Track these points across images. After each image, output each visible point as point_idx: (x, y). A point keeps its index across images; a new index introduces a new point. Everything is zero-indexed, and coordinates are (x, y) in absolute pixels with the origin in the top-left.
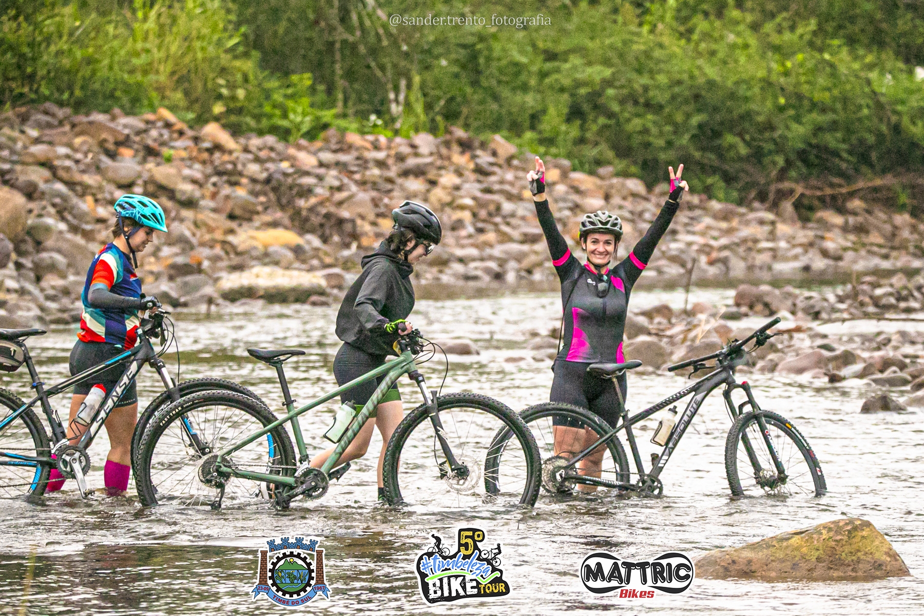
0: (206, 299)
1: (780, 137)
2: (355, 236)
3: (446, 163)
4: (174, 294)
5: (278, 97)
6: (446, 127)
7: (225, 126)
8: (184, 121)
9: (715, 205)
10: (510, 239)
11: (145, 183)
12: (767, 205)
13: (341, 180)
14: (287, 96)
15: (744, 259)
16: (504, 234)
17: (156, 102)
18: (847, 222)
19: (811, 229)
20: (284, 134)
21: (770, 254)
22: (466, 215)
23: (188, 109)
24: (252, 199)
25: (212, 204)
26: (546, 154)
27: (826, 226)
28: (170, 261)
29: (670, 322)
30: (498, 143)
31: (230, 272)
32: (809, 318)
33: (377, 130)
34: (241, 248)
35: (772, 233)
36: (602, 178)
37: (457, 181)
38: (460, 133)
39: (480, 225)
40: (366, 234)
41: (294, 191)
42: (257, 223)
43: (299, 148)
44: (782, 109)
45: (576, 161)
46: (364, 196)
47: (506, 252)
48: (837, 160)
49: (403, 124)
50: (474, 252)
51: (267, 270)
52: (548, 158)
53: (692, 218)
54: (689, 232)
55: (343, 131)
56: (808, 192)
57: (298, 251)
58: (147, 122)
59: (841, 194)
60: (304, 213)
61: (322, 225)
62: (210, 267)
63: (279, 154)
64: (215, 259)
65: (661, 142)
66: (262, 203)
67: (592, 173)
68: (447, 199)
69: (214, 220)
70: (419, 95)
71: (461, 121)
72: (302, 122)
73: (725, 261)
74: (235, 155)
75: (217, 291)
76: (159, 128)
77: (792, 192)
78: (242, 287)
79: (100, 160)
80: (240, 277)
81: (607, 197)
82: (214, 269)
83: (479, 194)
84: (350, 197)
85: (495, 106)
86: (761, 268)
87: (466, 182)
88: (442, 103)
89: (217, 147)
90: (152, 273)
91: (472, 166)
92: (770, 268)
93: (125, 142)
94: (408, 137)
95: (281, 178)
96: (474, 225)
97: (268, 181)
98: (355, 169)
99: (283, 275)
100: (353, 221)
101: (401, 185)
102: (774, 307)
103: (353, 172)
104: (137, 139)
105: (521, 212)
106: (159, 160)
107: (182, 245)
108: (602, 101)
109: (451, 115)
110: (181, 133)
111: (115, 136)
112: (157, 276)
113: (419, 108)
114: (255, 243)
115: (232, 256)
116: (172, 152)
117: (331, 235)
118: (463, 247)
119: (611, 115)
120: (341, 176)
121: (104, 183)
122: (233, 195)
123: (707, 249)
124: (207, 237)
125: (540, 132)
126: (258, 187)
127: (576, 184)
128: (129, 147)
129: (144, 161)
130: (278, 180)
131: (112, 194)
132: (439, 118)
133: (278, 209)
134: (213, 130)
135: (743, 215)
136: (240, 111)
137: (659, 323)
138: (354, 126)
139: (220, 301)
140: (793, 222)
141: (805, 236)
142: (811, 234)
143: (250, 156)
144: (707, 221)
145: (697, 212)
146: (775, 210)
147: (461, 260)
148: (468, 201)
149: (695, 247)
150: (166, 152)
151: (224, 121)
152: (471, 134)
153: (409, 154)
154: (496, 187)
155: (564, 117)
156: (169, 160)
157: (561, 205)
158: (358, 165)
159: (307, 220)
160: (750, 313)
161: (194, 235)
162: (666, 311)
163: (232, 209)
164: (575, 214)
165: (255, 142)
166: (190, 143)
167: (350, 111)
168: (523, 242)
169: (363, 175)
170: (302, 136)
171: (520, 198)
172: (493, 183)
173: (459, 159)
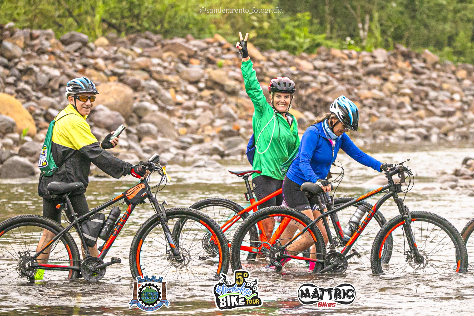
0: (241, 152)
3: (394, 67)
4: (221, 149)
5: (289, 27)
6: (394, 44)
7: (255, 46)
8: (229, 42)
10: (433, 114)
11: (206, 80)
13: (328, 78)
14: (295, 27)
16: (430, 111)
17: (214, 31)
20: (293, 50)
22: (406, 100)
23: (233, 34)
26: (457, 61)
28: (220, 129)
30: (427, 54)
33: (352, 46)
37: (401, 78)
38: (403, 48)
39: (415, 106)
41: (298, 85)
43: (302, 58)
46: (342, 88)
47: (431, 123)
49: (368, 43)
50: (411, 122)
52: (460, 64)
55: (329, 48)
57: (301, 122)
58: (208, 43)
60: (304, 99)
61: (315, 106)
62: (246, 132)
63: (289, 62)
64: (248, 127)
68: (395, 89)
69: (248, 103)
71: (404, 41)
72: (303, 43)
74: (262, 63)
76: (215, 47)
79: (179, 67)
82: (247, 134)
83: (414, 86)
84: (333, 89)
85: (426, 32)
87: (406, 79)
88: (392, 30)
90: (209, 136)
91: (410, 69)
93: (193, 56)
96: (411, 105)
98: (336, 71)
101: (365, 81)
104: (202, 53)
105: (441, 98)
106: (215, 66)
107: (228, 119)
109: (398, 37)
110: (229, 50)
111: (188, 52)
112: (212, 138)
113: (377, 33)
116: (223, 61)
117: (321, 112)
118: (404, 119)
120: (328, 76)
121: (181, 81)
124: (244, 113)
125: (454, 48)
128: (197, 59)
129: (206, 67)
131: (185, 87)
132: (390, 39)
138: (337, 44)
143: (271, 64)
147: (403, 128)
148: (408, 91)
150: (219, 61)
151: (255, 42)
152: (410, 49)
153: (370, 62)
154: (426, 82)
155: (470, 38)
156: (221, 67)
157: (467, 93)
158: (339, 69)
159: (306, 103)
161: (236, 112)
165: (275, 55)
166: (233, 56)
167: (334, 36)
168: (442, 116)
169: (342, 75)
170: (305, 51)
171: (441, 89)
172: (423, 79)
173: (402, 64)
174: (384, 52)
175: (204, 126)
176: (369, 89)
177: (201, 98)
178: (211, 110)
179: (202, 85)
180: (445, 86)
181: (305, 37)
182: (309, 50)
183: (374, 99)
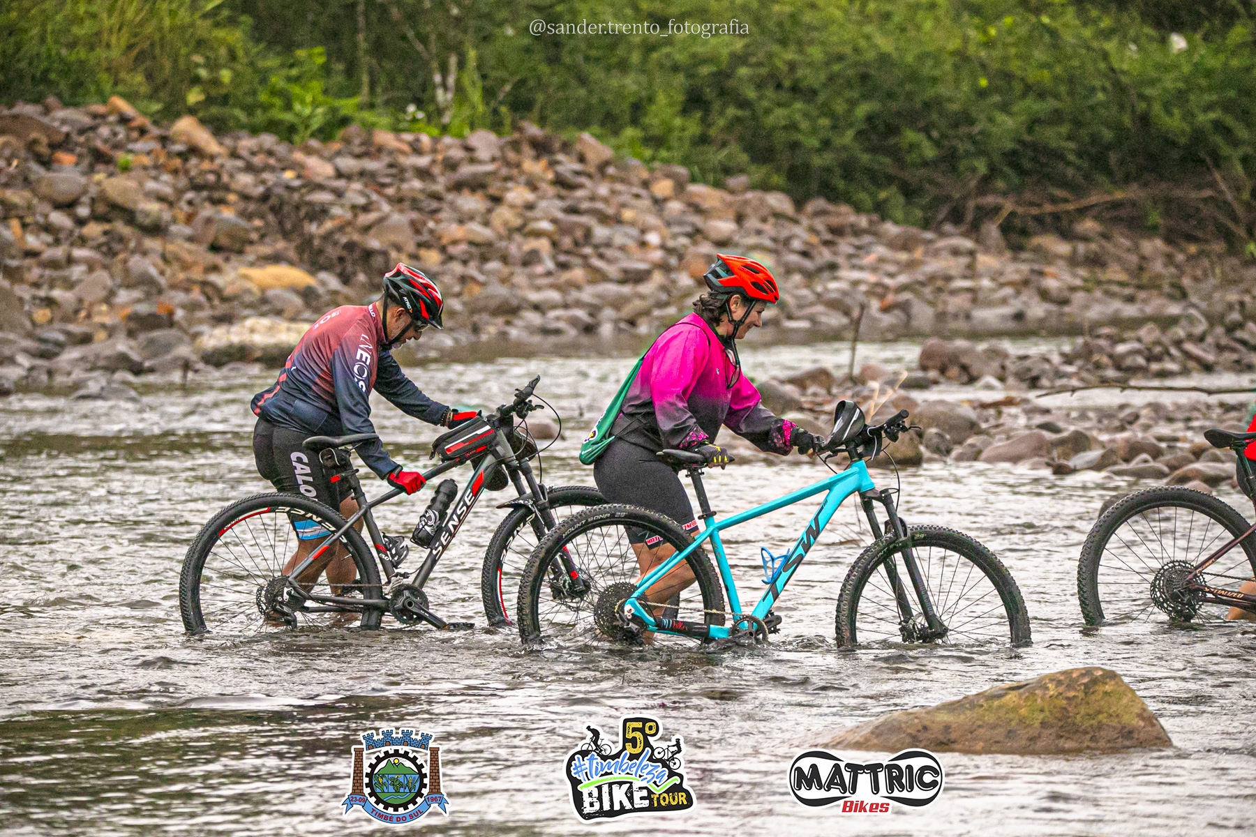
0: (180, 363)
1: (981, 133)
3: (515, 172)
4: (135, 356)
5: (277, 80)
6: (513, 122)
7: (203, 122)
8: (145, 114)
9: (891, 229)
10: (605, 278)
11: (93, 200)
12: (963, 228)
13: (368, 196)
14: (290, 79)
15: (931, 303)
16: (596, 270)
17: (107, 87)
18: (1075, 251)
19: (1025, 261)
20: (287, 132)
21: (969, 296)
22: (543, 245)
23: (153, 96)
24: (243, 223)
25: (188, 231)
26: (653, 159)
27: (1046, 257)
28: (129, 311)
29: (829, 393)
30: (587, 144)
31: (214, 326)
32: (1024, 385)
33: (420, 125)
34: (228, 291)
35: (970, 267)
36: (732, 192)
37: (530, 196)
38: (533, 130)
39: (562, 258)
41: (302, 212)
42: (251, 257)
43: (309, 151)
44: (982, 94)
45: (696, 169)
46: (399, 218)
47: (599, 296)
48: (1061, 166)
49: (454, 116)
50: (554, 296)
51: (265, 322)
52: (657, 164)
53: (859, 248)
54: (854, 267)
55: (370, 128)
56: (1020, 210)
57: (307, 294)
58: (95, 116)
59: (1068, 212)
60: (316, 242)
61: (341, 259)
62: (186, 318)
63: (280, 160)
64: (192, 307)
65: (814, 142)
66: (257, 229)
67: (718, 185)
68: (518, 222)
69: (190, 252)
70: (476, 76)
71: (535, 114)
72: (310, 117)
73: (904, 307)
74: (218, 161)
75: (196, 351)
76: (110, 124)
77: (997, 209)
78: (231, 346)
79: (29, 170)
80: (228, 332)
81: (740, 219)
82: (191, 322)
83: (560, 216)
84: (381, 220)
85: (582, 92)
86: (956, 316)
87: (542, 198)
88: (508, 88)
89: (194, 150)
90: (103, 326)
91: (550, 176)
92: (968, 317)
93: (63, 144)
94: (460, 136)
95: (285, 194)
96: (554, 258)
97: (265, 197)
98: (387, 180)
99: (289, 330)
100: (385, 253)
101: (452, 204)
102: (975, 373)
103: (384, 185)
104: (82, 139)
105: (619, 240)
106: (111, 168)
107: (145, 288)
108: (731, 83)
109: (521, 106)
110: (143, 131)
111: (49, 136)
112: (111, 331)
113: (476, 96)
114: (249, 285)
115: (216, 302)
116: (130, 157)
117: (355, 274)
118: (539, 288)
119: (744, 104)
120: (368, 191)
121: (35, 202)
122: (217, 217)
123: (879, 290)
124: (181, 276)
125: (644, 129)
126: (252, 207)
127: (697, 200)
128: (70, 150)
129: (91, 170)
130: (280, 197)
131: (46, 216)
132: (504, 109)
133: (279, 236)
134: (186, 126)
135: (930, 242)
136: (225, 100)
137: (815, 395)
138: (385, 120)
139: (201, 366)
140: (1000, 253)
141: (1017, 271)
142: (1025, 268)
143: (240, 163)
144: (880, 250)
145: (867, 239)
146: (974, 236)
147: (537, 307)
148: (545, 225)
149: (863, 288)
150: (121, 157)
151: (201, 114)
152: (548, 131)
153: (462, 159)
154: (585, 205)
155: (678, 108)
156: (126, 169)
157: (676, 229)
158: (393, 176)
159: (321, 251)
160: (942, 379)
161: (162, 273)
162: (824, 377)
163: (216, 238)
164: (695, 243)
165: (247, 143)
166: (154, 145)
167: (379, 100)
168: (622, 282)
169: (399, 189)
170: (313, 135)
171: (618, 220)
172: (580, 200)
173: (534, 167)
174: (492, 137)
175: (91, 305)
176: (461, 222)
177: (83, 241)
178: (105, 267)
179: (83, 211)
180: (628, 214)
181: (315, 104)
182: (325, 134)
183: (471, 243)
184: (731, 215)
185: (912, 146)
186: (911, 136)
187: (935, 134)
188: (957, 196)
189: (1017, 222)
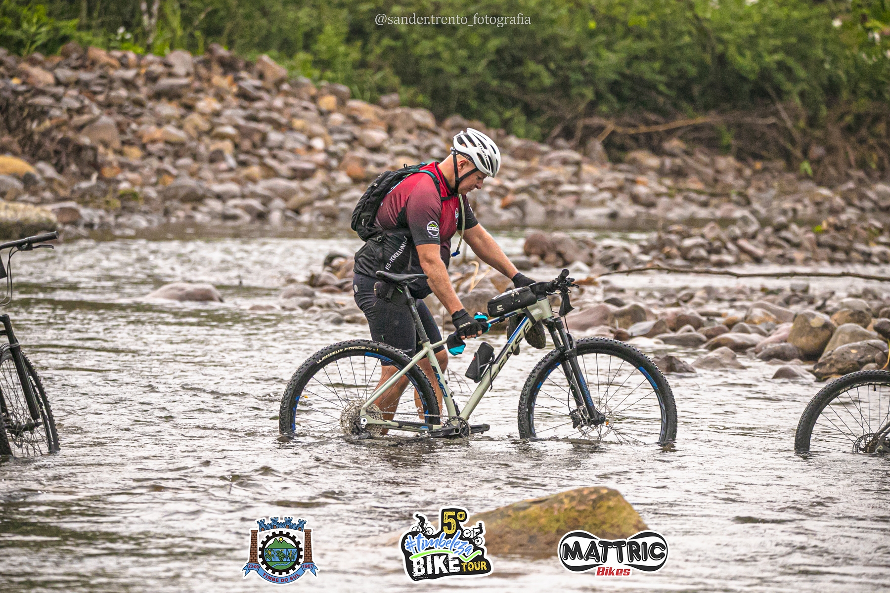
1: (590, 66)
2: (96, 166)
3: (205, 85)
6: (206, 43)
9: (514, 141)
10: (275, 174)
12: (573, 143)
13: (81, 101)
15: (542, 203)
16: (269, 168)
18: (663, 164)
19: (620, 171)
20: (16, 47)
21: (573, 198)
22: (227, 146)
26: (321, 78)
27: (642, 170)
30: (264, 63)
35: (576, 174)
36: (385, 107)
37: (217, 106)
38: (222, 51)
39: (242, 157)
40: (110, 164)
41: (25, 113)
43: (34, 63)
44: (591, 34)
45: (356, 88)
46: (107, 120)
47: (271, 189)
48: (653, 94)
49: (156, 39)
50: (234, 188)
52: (323, 83)
55: (85, 46)
56: (620, 130)
57: (27, 180)
59: (657, 133)
61: (57, 152)
63: (8, 69)
65: (453, 69)
67: (373, 101)
70: (176, 6)
71: (224, 38)
72: (37, 33)
73: (521, 205)
77: (601, 129)
81: (390, 130)
83: (242, 122)
84: (92, 121)
85: (264, 22)
86: (562, 214)
87: (227, 107)
88: (202, 16)
91: (235, 89)
92: (572, 215)
94: (161, 54)
95: (11, 97)
96: (235, 156)
98: (98, 89)
99: (8, 208)
100: (93, 148)
101: (152, 110)
102: (568, 258)
103: (95, 93)
105: (290, 144)
109: (212, 31)
113: (175, 21)
117: (68, 165)
118: (222, 181)
119: (396, 36)
120: (82, 97)
123: (502, 191)
125: (315, 54)
127: (355, 113)
130: (7, 99)
132: (198, 34)
133: (5, 132)
135: (545, 153)
138: (99, 39)
140: (602, 164)
141: (614, 179)
142: (621, 176)
146: (581, 149)
147: (219, 197)
148: (229, 130)
152: (234, 53)
153: (161, 74)
154: (263, 114)
155: (343, 38)
157: (337, 137)
158: (102, 85)
160: (542, 263)
164: (352, 148)
167: (94, 23)
168: (291, 178)
169: (108, 96)
170: (38, 49)
171: (290, 128)
172: (258, 110)
173: (221, 80)
174: (187, 56)
176: (159, 124)
180: (297, 123)
181: (40, 24)
182: (48, 49)
183: (167, 143)
184: (383, 127)
185: (534, 76)
186: (533, 66)
187: (552, 66)
188: (569, 116)
189: (617, 140)
